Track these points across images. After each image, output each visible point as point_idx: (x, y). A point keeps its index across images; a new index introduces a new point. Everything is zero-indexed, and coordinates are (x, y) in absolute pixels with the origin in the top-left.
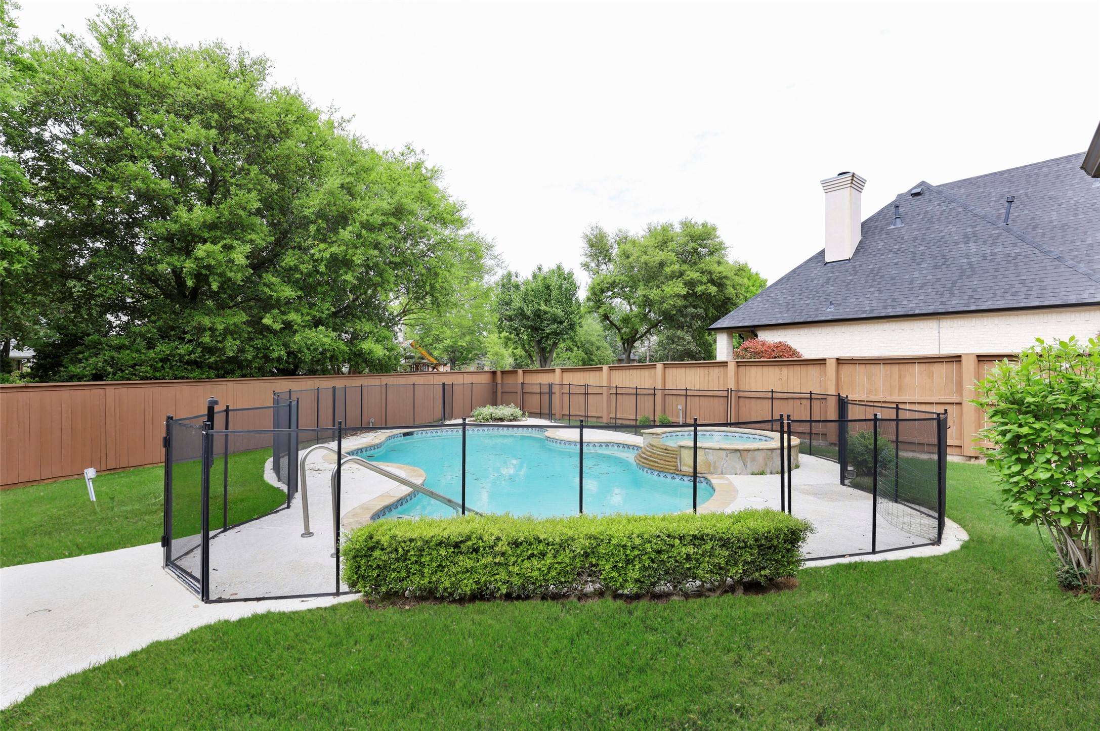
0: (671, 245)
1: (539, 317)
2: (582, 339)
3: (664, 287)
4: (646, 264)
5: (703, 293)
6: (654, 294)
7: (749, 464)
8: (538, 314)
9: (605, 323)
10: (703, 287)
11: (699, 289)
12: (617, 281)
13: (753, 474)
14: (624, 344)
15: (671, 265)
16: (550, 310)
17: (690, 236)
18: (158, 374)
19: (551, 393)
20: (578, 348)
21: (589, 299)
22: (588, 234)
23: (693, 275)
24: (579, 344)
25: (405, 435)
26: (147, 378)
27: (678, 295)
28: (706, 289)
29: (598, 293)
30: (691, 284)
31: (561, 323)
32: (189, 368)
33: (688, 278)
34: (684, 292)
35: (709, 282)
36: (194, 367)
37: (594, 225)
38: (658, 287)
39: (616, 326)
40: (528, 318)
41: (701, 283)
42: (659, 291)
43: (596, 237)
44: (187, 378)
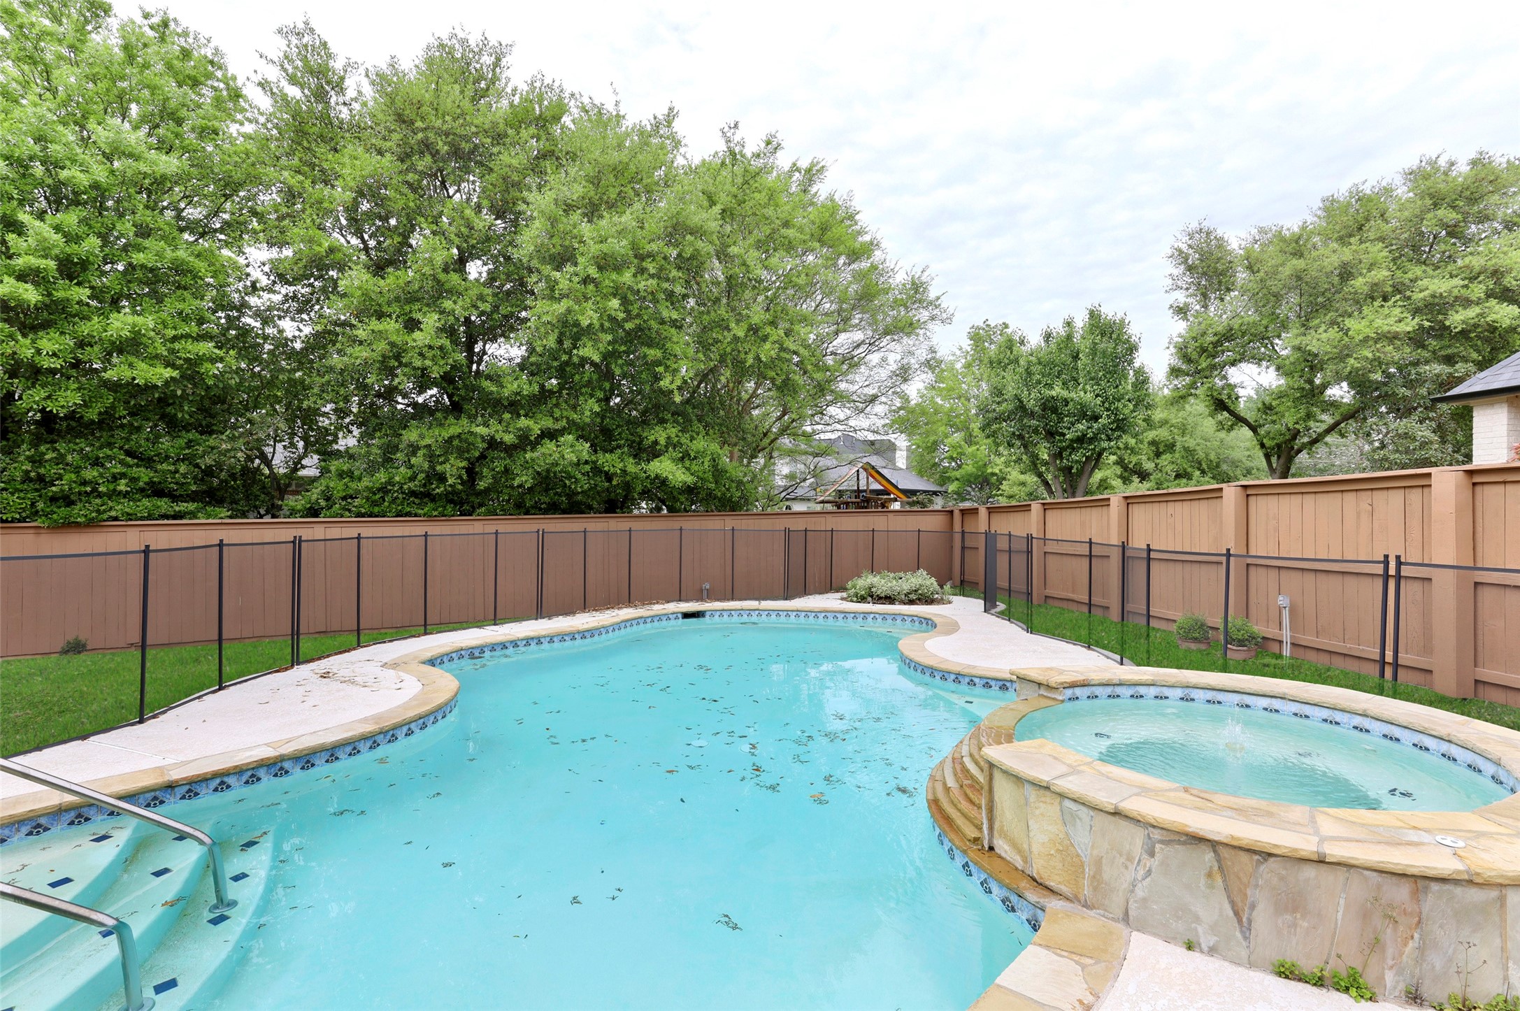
0: (1375, 227)
1: (1055, 410)
2: (1212, 457)
3: (1349, 323)
4: (1299, 278)
5: (1476, 326)
6: (1321, 339)
7: (1262, 918)
8: (1051, 407)
9: (1220, 417)
10: (1472, 312)
11: (1457, 318)
12: (1236, 327)
13: (1286, 972)
14: (1267, 457)
15: (1369, 270)
16: (1073, 395)
17: (1432, 196)
18: (376, 509)
19: (1029, 552)
20: (1203, 472)
21: (1175, 372)
22: (1184, 248)
23: (1438, 285)
24: (1204, 466)
25: (687, 615)
26: (363, 515)
27: (1392, 338)
28: (1481, 315)
29: (1194, 356)
30: (1436, 307)
31: (1096, 418)
32: (417, 501)
33: (1421, 295)
34: (1410, 325)
35: (1490, 295)
36: (426, 500)
37: (1194, 225)
38: (1333, 323)
39: (1245, 421)
40: (1032, 415)
41: (1467, 303)
42: (1333, 333)
43: (1198, 250)
44: (416, 515)
